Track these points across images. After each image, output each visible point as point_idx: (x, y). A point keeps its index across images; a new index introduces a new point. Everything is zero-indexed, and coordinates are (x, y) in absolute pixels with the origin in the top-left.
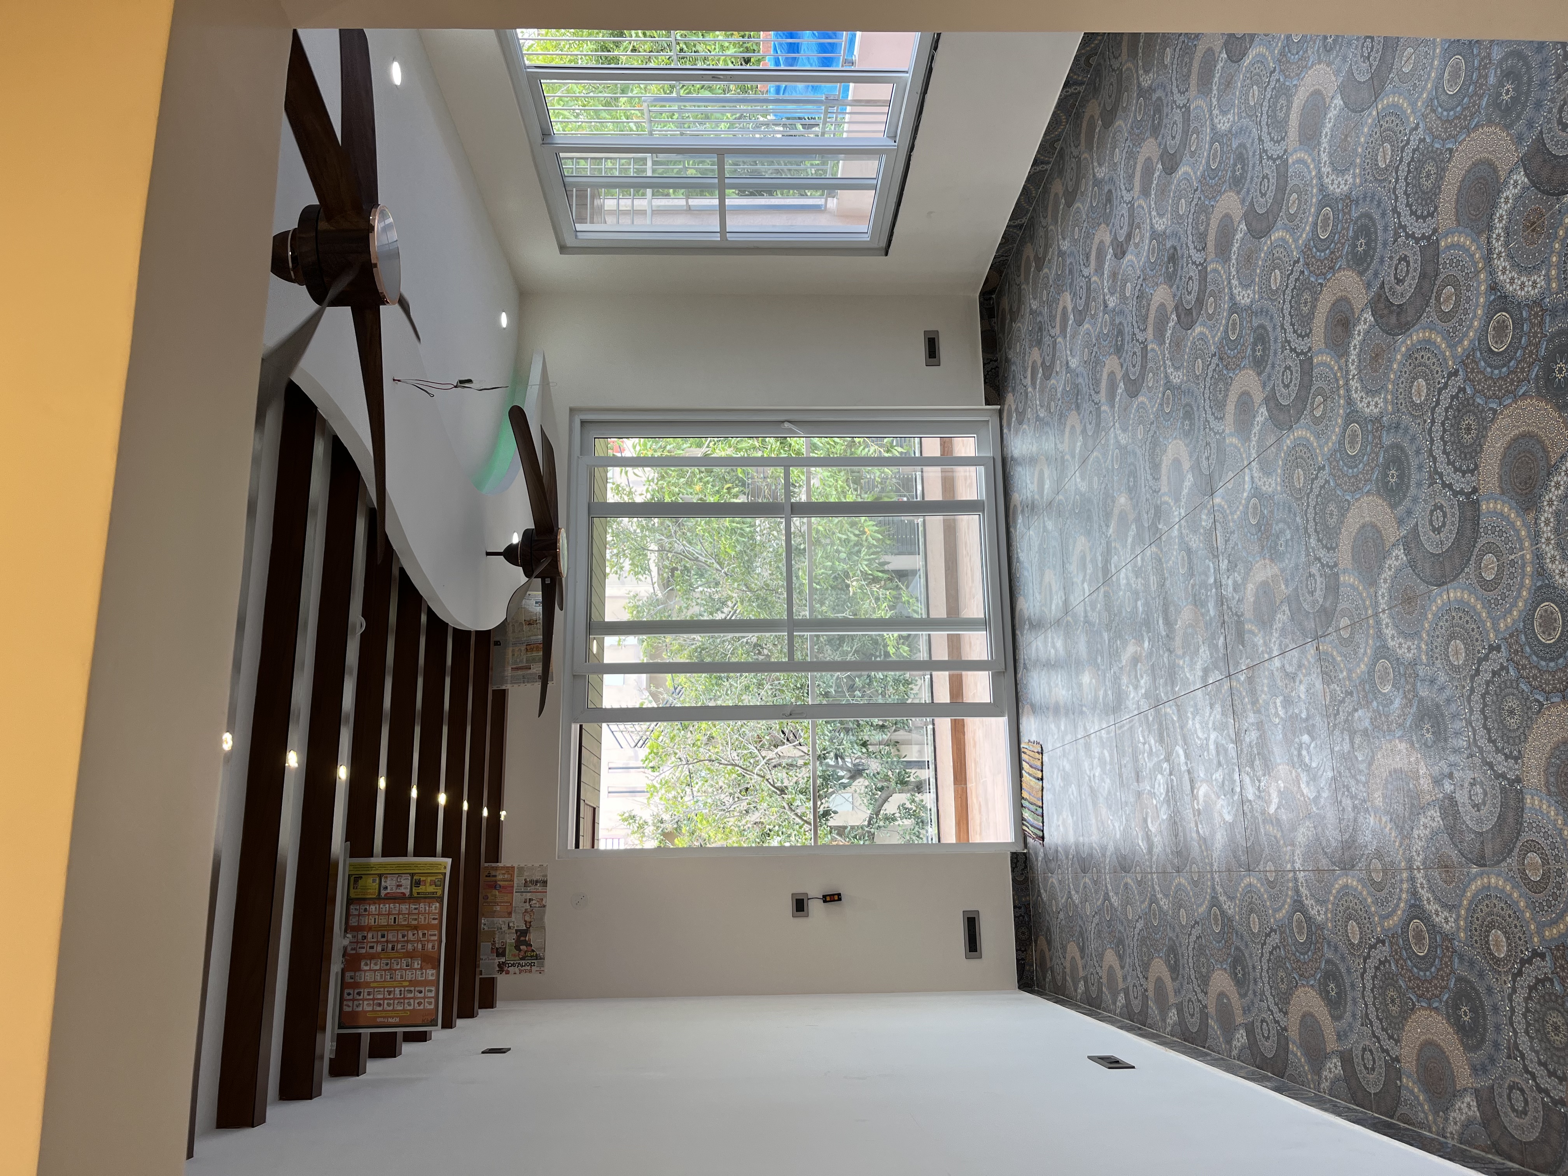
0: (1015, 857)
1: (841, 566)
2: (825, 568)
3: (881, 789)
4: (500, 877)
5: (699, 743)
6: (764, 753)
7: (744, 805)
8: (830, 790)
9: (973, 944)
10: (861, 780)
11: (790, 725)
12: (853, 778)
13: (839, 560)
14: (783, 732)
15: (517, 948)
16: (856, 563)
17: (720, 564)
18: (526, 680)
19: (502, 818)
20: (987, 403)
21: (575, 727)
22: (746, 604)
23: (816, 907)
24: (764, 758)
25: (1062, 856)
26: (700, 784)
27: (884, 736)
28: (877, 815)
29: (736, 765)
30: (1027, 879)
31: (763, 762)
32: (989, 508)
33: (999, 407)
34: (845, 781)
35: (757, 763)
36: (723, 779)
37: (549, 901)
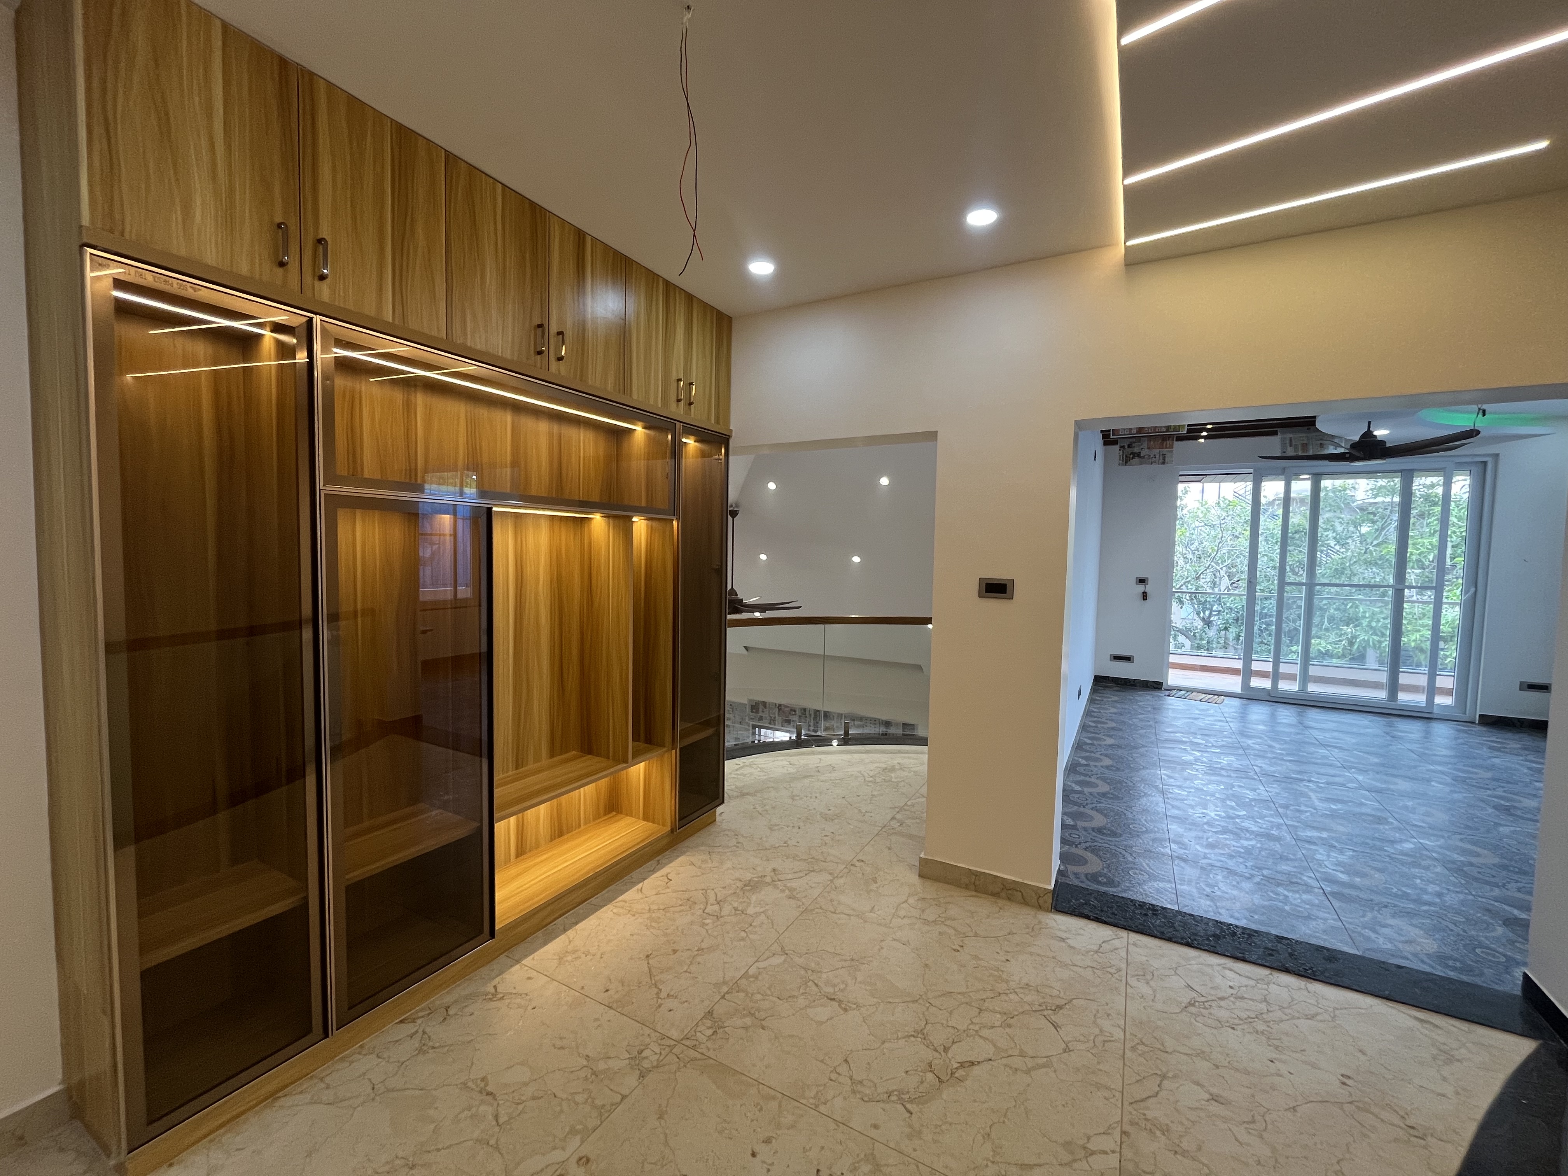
0: (1161, 684)
1: (1365, 623)
2: (1364, 612)
3: (1194, 635)
4: (1168, 442)
5: (1234, 531)
6: (1224, 569)
7: (1190, 556)
8: (1196, 606)
9: (1117, 658)
10: (1202, 624)
11: (1244, 584)
12: (1203, 619)
13: (1370, 622)
14: (1238, 581)
15: (1131, 453)
16: (1366, 632)
17: (1378, 545)
18: (1283, 445)
19: (1200, 440)
20: (1480, 715)
21: (1251, 471)
22: (1340, 561)
23: (1141, 588)
24: (1221, 568)
25: (1161, 702)
26: (1206, 531)
27: (1231, 640)
28: (1178, 631)
29: (1217, 552)
30: (1149, 687)
31: (1218, 568)
32: (1392, 705)
33: (1477, 722)
34: (1202, 615)
35: (1218, 564)
36: (1208, 544)
37: (1154, 466)
